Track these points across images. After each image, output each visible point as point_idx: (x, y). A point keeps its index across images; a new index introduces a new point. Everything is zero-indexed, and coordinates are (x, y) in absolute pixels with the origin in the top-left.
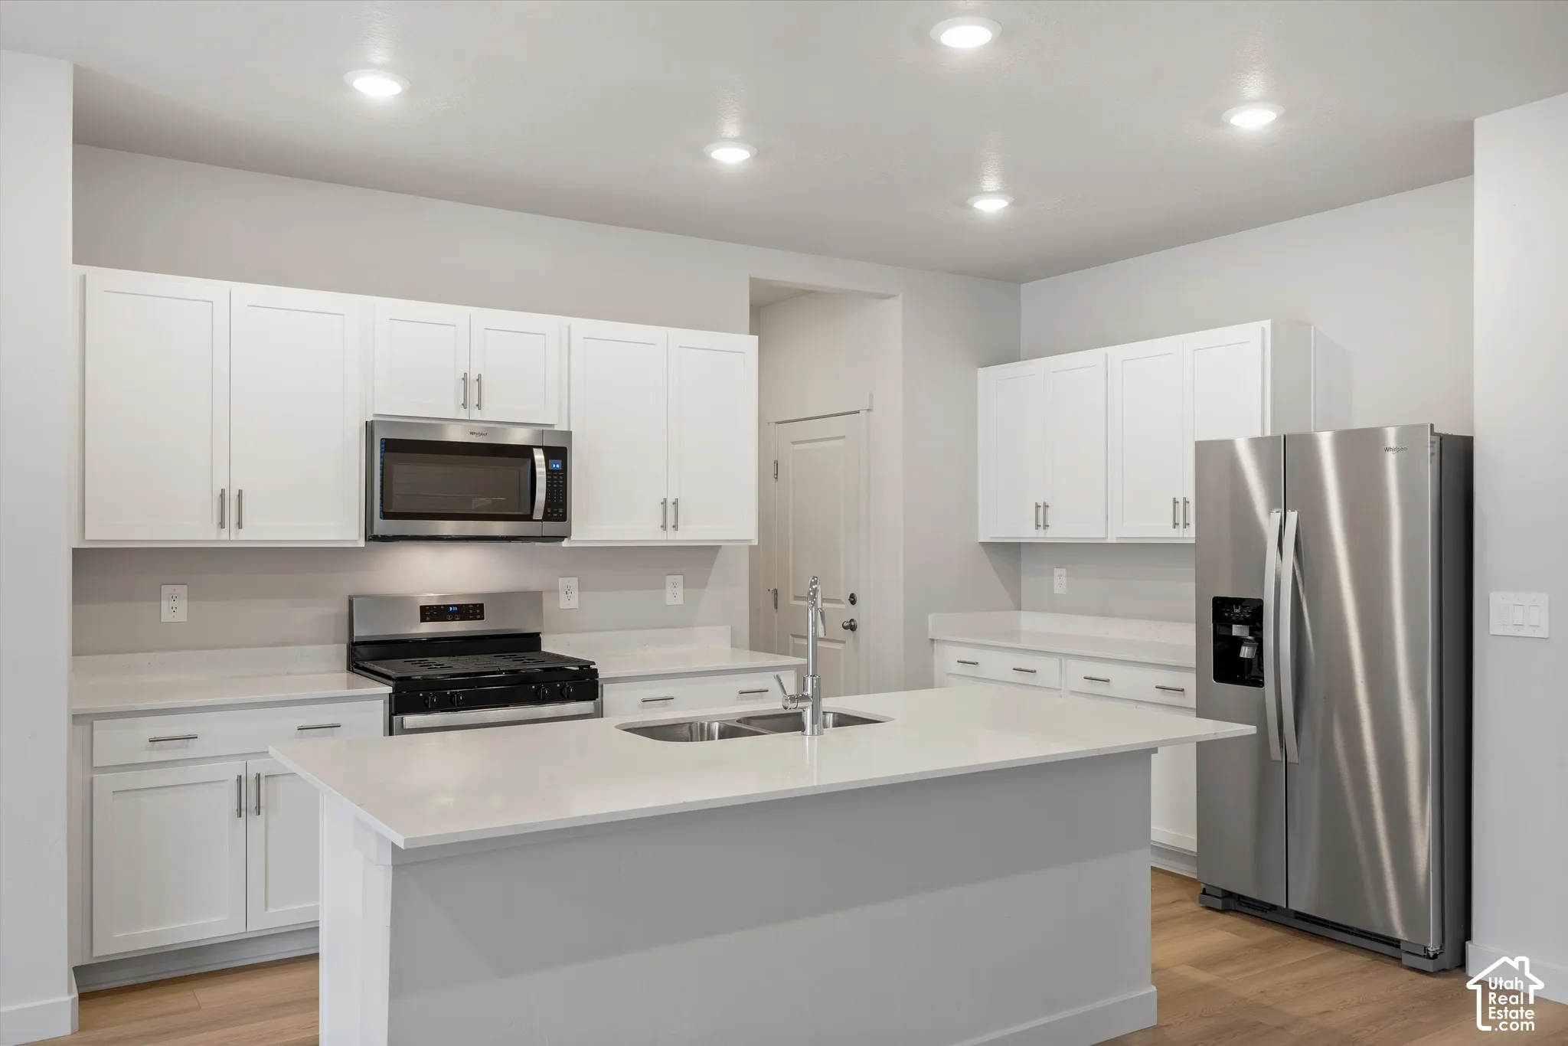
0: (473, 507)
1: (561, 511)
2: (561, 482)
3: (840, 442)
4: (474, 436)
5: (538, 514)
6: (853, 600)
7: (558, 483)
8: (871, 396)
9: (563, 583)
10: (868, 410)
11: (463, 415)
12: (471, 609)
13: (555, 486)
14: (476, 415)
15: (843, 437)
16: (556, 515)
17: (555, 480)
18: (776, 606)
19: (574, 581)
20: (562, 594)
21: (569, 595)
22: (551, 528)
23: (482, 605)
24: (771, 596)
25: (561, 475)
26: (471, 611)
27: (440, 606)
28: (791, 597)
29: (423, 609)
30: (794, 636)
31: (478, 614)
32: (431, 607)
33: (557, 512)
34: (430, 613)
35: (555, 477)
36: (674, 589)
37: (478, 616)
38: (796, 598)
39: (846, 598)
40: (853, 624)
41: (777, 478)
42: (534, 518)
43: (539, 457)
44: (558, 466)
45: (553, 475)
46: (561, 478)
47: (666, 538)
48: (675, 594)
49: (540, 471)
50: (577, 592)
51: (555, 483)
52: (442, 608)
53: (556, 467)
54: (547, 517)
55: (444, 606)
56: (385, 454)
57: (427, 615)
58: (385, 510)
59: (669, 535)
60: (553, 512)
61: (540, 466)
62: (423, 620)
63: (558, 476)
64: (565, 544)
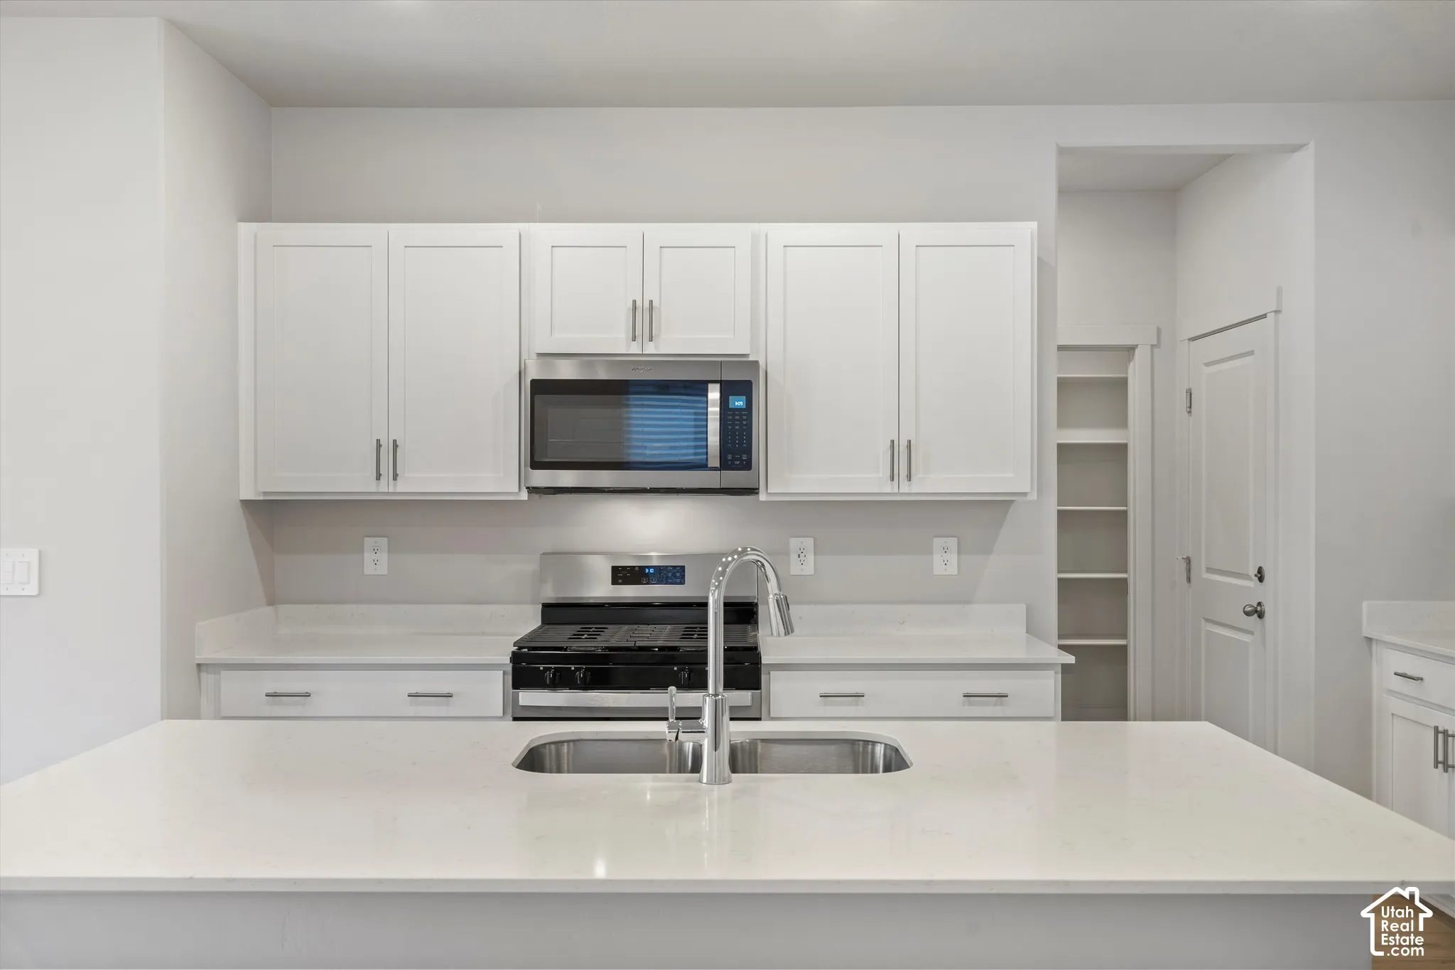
1: (744, 457)
2: (746, 422)
3: (1249, 359)
4: (636, 372)
5: (714, 461)
6: (1260, 576)
7: (741, 425)
8: (1279, 291)
9: (794, 543)
10: (1275, 311)
11: (631, 349)
12: (671, 571)
13: (737, 427)
14: (649, 348)
15: (1252, 353)
16: (738, 462)
17: (735, 421)
18: (1189, 580)
19: (809, 542)
20: (794, 557)
21: (802, 558)
22: (735, 478)
23: (683, 568)
24: (1184, 565)
25: (745, 415)
26: (671, 574)
27: (635, 567)
28: (1203, 569)
29: (615, 570)
30: (1207, 620)
31: (679, 578)
32: (624, 568)
33: (740, 459)
34: (622, 575)
35: (737, 417)
36: (945, 555)
37: (678, 580)
38: (1209, 570)
39: (1253, 571)
40: (1259, 609)
41: (1190, 412)
42: (703, 466)
43: (714, 394)
44: (739, 403)
45: (734, 415)
46: (744, 417)
47: (896, 491)
48: (946, 561)
49: (714, 410)
50: (813, 557)
51: (737, 425)
52: (637, 569)
53: (736, 404)
54: (725, 465)
55: (639, 567)
56: (536, 396)
57: (620, 578)
58: (536, 459)
59: (905, 487)
60: (734, 459)
61: (714, 406)
62: (615, 582)
63: (741, 415)
64: (763, 497)
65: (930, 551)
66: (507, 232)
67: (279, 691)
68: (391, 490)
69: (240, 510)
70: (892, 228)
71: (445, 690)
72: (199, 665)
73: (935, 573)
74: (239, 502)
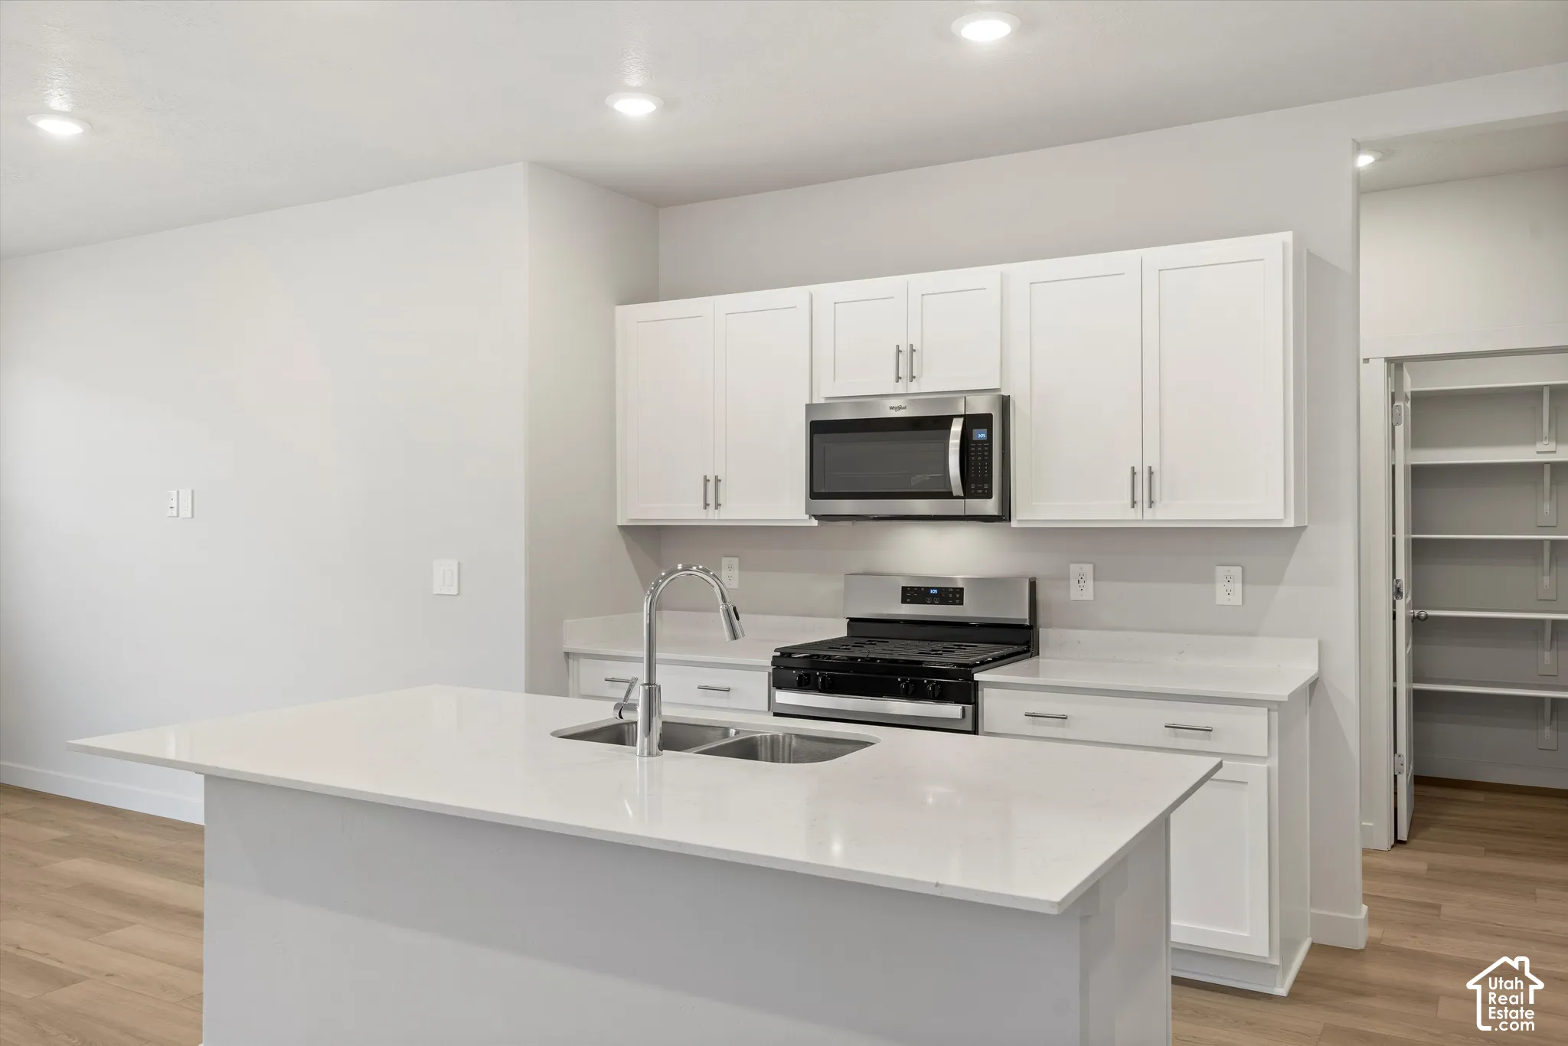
0: (912, 484)
1: (986, 486)
2: (986, 454)
4: (893, 411)
5: (958, 490)
7: (983, 456)
9: (1074, 569)
11: (900, 388)
12: (951, 593)
13: (980, 458)
14: (913, 388)
16: (981, 491)
17: (979, 451)
19: (1088, 569)
20: (1073, 582)
21: (1081, 584)
23: (962, 590)
25: (987, 446)
26: (951, 595)
27: (920, 588)
29: (905, 590)
31: (958, 599)
32: (913, 588)
33: (982, 488)
34: (911, 595)
35: (980, 449)
36: (1228, 584)
37: (958, 601)
42: (948, 495)
43: (957, 428)
44: (981, 435)
45: (976, 447)
46: (986, 449)
47: (1140, 517)
48: (1229, 591)
49: (954, 443)
50: (1092, 582)
51: (980, 456)
52: (923, 589)
53: (980, 436)
54: (968, 493)
55: (925, 588)
56: (815, 436)
57: (908, 597)
58: (815, 490)
59: (1149, 514)
60: (977, 488)
61: (955, 439)
62: (904, 601)
63: (983, 447)
64: (1014, 524)
65: (1211, 580)
66: (798, 295)
67: (616, 677)
68: (716, 518)
69: (618, 532)
70: (1133, 255)
71: (725, 686)
72: (567, 654)
73: (1218, 603)
74: (617, 529)
